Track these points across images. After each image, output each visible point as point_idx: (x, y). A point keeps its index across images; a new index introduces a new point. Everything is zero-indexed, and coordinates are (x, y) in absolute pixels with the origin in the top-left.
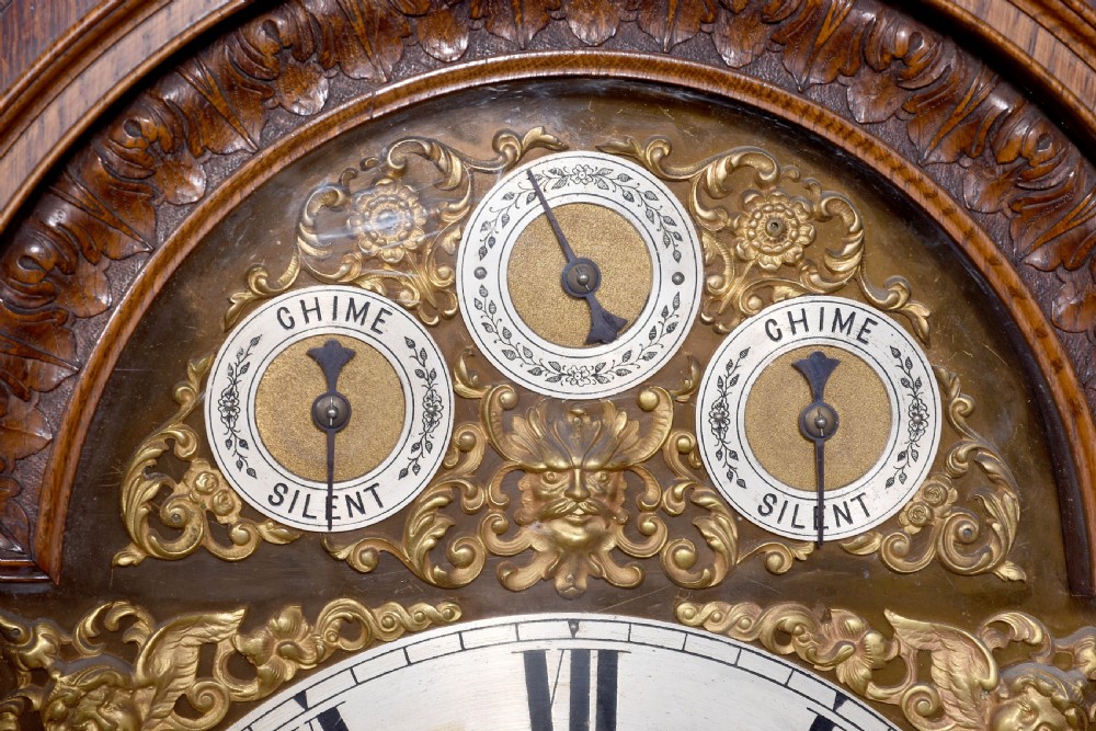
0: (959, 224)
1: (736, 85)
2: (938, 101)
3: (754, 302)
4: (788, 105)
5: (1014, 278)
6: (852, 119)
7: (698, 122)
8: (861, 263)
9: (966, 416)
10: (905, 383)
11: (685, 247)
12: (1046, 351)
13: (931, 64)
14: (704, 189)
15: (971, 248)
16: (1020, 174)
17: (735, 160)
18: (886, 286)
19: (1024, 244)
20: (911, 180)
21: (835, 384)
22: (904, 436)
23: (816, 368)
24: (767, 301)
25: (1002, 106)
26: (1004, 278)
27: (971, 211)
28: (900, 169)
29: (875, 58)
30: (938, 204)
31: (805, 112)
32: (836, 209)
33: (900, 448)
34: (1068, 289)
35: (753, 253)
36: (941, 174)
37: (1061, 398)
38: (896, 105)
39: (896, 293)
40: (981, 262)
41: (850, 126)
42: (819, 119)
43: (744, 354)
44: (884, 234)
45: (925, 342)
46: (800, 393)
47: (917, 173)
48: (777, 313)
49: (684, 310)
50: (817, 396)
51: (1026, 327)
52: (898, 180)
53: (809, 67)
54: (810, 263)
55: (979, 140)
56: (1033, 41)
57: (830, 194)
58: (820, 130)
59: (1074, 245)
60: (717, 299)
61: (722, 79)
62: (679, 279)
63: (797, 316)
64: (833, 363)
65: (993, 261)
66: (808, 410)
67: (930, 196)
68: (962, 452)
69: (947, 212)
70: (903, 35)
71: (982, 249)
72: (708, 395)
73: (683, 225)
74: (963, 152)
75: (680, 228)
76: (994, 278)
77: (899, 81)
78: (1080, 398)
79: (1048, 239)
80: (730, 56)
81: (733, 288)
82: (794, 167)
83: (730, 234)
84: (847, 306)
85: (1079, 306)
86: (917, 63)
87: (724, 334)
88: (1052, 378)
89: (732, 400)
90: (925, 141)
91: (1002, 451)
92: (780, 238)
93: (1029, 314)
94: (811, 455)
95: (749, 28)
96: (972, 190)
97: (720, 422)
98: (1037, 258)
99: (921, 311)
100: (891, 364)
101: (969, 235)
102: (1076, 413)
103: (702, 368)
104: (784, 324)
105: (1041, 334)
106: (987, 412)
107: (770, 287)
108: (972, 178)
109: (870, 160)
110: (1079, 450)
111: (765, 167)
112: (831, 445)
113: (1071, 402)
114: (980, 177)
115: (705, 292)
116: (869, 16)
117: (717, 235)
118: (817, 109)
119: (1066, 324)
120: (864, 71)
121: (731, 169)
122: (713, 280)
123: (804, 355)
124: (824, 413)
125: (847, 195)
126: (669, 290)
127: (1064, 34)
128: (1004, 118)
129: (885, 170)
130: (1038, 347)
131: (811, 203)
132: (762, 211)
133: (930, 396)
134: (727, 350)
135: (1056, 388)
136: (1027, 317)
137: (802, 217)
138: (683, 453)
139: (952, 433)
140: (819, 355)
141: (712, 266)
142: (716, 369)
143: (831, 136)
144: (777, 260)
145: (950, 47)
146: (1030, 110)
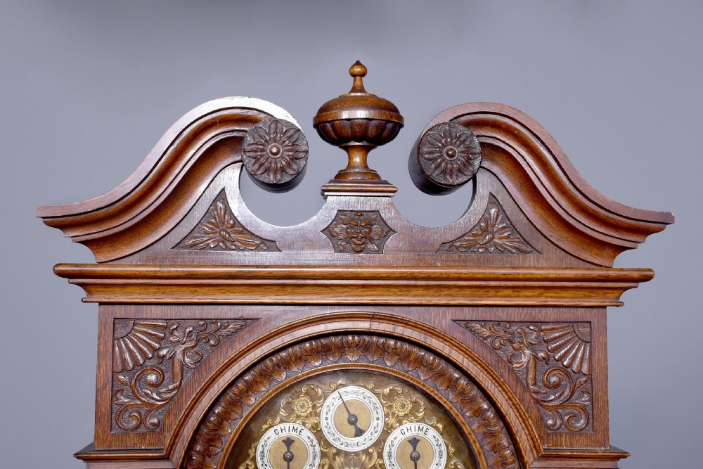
0: (448, 405)
1: (390, 370)
2: (441, 375)
3: (398, 424)
4: (403, 376)
5: (463, 420)
6: (420, 379)
7: (381, 378)
8: (424, 414)
9: (453, 454)
10: (437, 445)
11: (379, 411)
12: (472, 438)
13: (439, 365)
14: (384, 395)
15: (451, 411)
16: (462, 393)
17: (391, 388)
18: (431, 420)
19: (464, 411)
20: (435, 394)
21: (419, 446)
22: (437, 459)
23: (414, 442)
24: (401, 424)
25: (457, 376)
26: (460, 419)
27: (451, 402)
28: (433, 392)
29: (425, 364)
30: (443, 400)
31: (408, 377)
32: (418, 400)
33: (436, 463)
34: (476, 422)
35: (397, 412)
36: (443, 392)
37: (476, 451)
38: (431, 375)
39: (434, 421)
40: (454, 416)
41: (419, 381)
42: (412, 379)
43: (395, 438)
44: (429, 406)
45: (442, 434)
46: (410, 448)
47: (437, 392)
48: (404, 427)
49: (380, 427)
50: (415, 449)
51: (466, 432)
52: (432, 394)
53: (408, 366)
54: (412, 414)
55: (452, 384)
56: (463, 361)
57: (417, 397)
58: (412, 382)
59: (477, 411)
60: (388, 424)
61: (387, 369)
62: (378, 419)
63: (409, 428)
64: (418, 441)
65: (457, 415)
66: (412, 453)
67: (441, 398)
68: (452, 463)
69: (445, 402)
70: (431, 358)
71: (454, 412)
72: (386, 450)
73: (379, 405)
74: (448, 387)
75: (378, 406)
76: (458, 420)
77: (431, 369)
78: (481, 451)
79: (470, 409)
80: (388, 364)
81: (392, 421)
82: (406, 389)
83: (390, 407)
84: (422, 425)
85: (479, 427)
86: (435, 365)
87: (390, 433)
88: (474, 445)
89: (393, 451)
90: (438, 385)
91: (462, 462)
92: (403, 408)
93: (467, 429)
94: (414, 465)
95: (393, 356)
96: (451, 396)
97: (390, 457)
98: (468, 414)
99: (440, 426)
100: (433, 440)
101: (451, 408)
102: (480, 455)
103: (385, 442)
104: (405, 430)
105: (470, 434)
106: (458, 453)
107: (402, 421)
108: (451, 394)
109: (425, 389)
110: (481, 464)
111: (399, 390)
112: (418, 462)
113: (478, 452)
114: (453, 394)
115: (385, 422)
116: (423, 353)
117: (388, 408)
118: (411, 377)
119: (476, 431)
120: (422, 367)
121: (390, 390)
122: (387, 419)
123: (411, 439)
124: (417, 454)
125: (420, 396)
126: (376, 422)
127: (470, 359)
128: (458, 379)
129: (429, 392)
130: (469, 437)
131: (411, 398)
132: (399, 401)
133: (444, 448)
134: (391, 438)
135: (474, 448)
136: (466, 429)
137: (409, 402)
138: (380, 465)
139: (449, 458)
140: (415, 438)
141: (387, 415)
142: (388, 442)
143: (415, 383)
144: (403, 413)
145: (443, 361)
146: (464, 377)
